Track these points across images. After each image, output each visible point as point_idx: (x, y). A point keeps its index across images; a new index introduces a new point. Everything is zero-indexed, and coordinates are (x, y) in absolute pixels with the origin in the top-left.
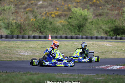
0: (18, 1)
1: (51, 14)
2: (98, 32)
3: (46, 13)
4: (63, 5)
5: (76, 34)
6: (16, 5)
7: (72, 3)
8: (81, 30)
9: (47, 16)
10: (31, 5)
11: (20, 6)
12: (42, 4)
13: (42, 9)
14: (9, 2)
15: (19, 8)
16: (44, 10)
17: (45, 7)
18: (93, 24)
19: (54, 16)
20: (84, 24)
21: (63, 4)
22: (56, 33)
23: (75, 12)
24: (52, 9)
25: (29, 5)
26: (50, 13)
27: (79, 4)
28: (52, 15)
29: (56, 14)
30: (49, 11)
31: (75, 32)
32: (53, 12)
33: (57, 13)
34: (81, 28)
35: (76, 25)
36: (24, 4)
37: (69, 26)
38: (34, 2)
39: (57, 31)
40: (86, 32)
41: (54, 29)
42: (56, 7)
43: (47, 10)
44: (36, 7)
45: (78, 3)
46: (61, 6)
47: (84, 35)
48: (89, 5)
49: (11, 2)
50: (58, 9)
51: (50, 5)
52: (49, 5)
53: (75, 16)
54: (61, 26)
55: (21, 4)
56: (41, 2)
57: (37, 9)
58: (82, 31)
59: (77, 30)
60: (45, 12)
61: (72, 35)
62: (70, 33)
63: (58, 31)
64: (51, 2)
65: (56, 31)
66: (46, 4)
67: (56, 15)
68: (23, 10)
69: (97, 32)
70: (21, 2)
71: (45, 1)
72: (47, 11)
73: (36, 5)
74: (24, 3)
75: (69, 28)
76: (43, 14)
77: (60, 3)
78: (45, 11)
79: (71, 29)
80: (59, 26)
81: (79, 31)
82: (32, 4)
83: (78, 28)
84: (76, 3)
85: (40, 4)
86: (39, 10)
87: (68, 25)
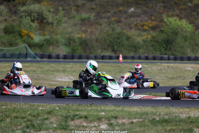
0: (102, 8)
1: (143, 26)
2: (193, 51)
3: (137, 24)
4: (160, 13)
5: (161, 54)
6: (98, 13)
7: (174, 11)
8: (168, 48)
9: (137, 28)
10: (119, 13)
11: (103, 15)
12: (134, 12)
13: (132, 19)
14: (89, 9)
15: (101, 18)
16: (135, 19)
17: (137, 16)
18: (186, 40)
19: (147, 28)
20: (174, 40)
21: (161, 11)
22: (135, 52)
23: (168, 24)
24: (146, 18)
25: (115, 13)
26: (142, 24)
27: (183, 11)
28: (145, 27)
29: (150, 25)
30: (141, 21)
31: (160, 51)
32: (146, 23)
33: (151, 23)
34: (169, 46)
35: (162, 40)
36: (109, 12)
37: (153, 42)
38: (124, 9)
39: (136, 49)
40: (176, 50)
41: (132, 46)
42: (151, 16)
43: (139, 19)
44: (125, 16)
45: (182, 9)
46: (159, 15)
47: (173, 55)
48: (196, 13)
49: (93, 9)
50: (153, 18)
51: (144, 14)
52: (142, 13)
53: (169, 28)
54: (142, 43)
55: (105, 12)
56: (132, 9)
57: (126, 18)
58: (170, 49)
59: (164, 47)
60: (135, 23)
61: (156, 55)
62: (154, 52)
63: (138, 49)
64: (146, 9)
65: (134, 49)
66: (139, 11)
67: (149, 27)
68: (106, 20)
69: (191, 50)
70: (106, 8)
71: (138, 7)
72: (138, 22)
73: (125, 12)
74: (109, 10)
75: (153, 45)
76: (132, 26)
77: (158, 10)
78: (137, 21)
79: (156, 47)
80: (139, 42)
81: (166, 50)
82: (120, 11)
83: (165, 46)
84: (179, 10)
85: (131, 12)
86: (128, 20)
87: (151, 41)
